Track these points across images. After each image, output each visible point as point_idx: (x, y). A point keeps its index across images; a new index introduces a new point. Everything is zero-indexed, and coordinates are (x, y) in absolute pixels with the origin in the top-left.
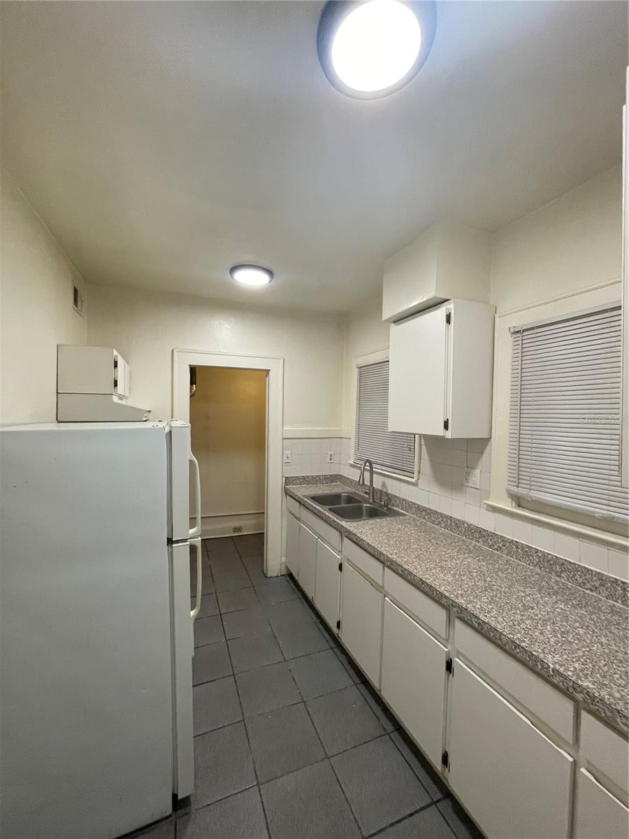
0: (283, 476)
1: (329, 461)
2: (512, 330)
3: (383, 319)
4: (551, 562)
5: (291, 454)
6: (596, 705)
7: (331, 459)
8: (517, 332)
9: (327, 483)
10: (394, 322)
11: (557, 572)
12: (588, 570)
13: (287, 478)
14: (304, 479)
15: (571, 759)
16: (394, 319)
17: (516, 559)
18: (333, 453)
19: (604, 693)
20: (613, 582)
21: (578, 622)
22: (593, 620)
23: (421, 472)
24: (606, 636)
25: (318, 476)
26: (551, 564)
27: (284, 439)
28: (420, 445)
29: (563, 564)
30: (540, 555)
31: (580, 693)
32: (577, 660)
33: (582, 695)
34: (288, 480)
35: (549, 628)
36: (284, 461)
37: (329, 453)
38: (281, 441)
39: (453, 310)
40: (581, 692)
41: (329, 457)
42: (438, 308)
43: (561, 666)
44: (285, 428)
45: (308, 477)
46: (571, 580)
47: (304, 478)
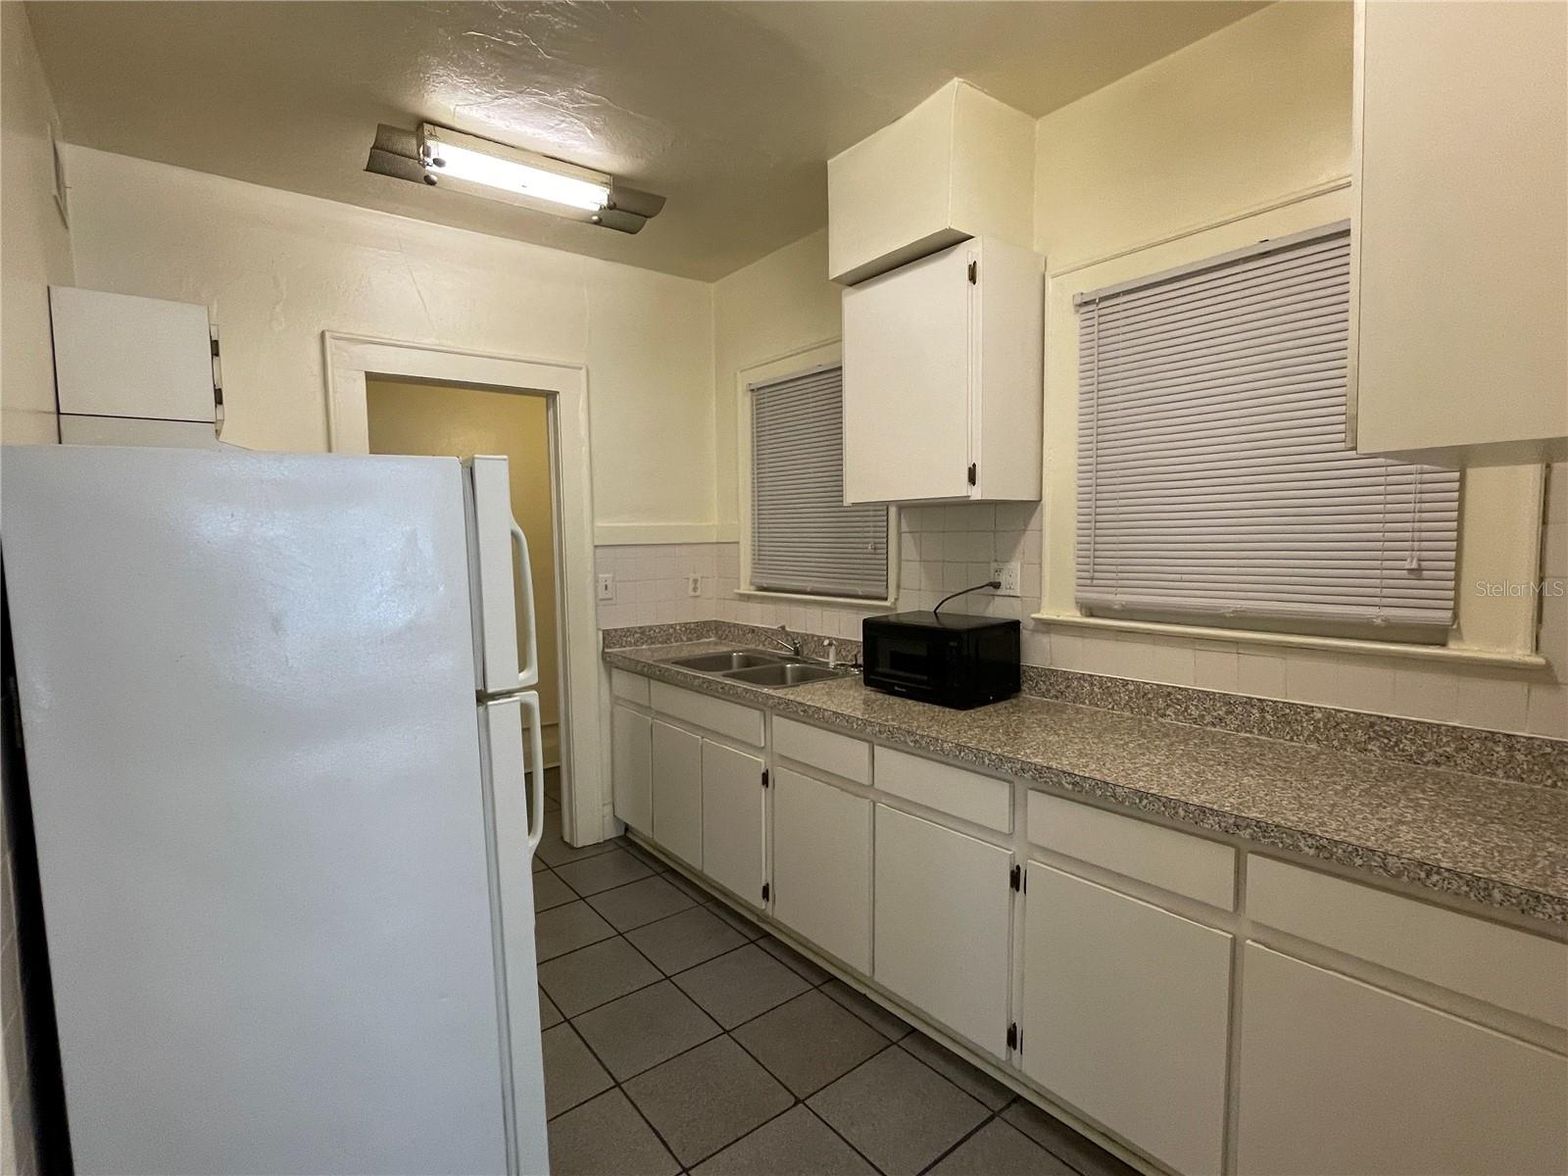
0: (598, 629)
1: (692, 594)
2: (1079, 300)
3: (831, 278)
4: (1150, 696)
5: (614, 578)
6: (1270, 837)
7: (695, 589)
8: (1086, 303)
9: (690, 640)
10: (851, 285)
11: (1159, 710)
12: (1207, 694)
13: (606, 633)
14: (643, 633)
15: (1230, 936)
16: (851, 279)
17: (1091, 704)
18: (698, 576)
19: (1277, 819)
20: (1246, 703)
21: (1210, 760)
22: (1228, 755)
23: (902, 586)
24: (1253, 768)
25: (671, 626)
26: (1149, 699)
27: (596, 547)
28: (899, 534)
29: (1169, 694)
30: (1132, 688)
31: (1245, 828)
32: (1229, 796)
33: (1249, 831)
34: (609, 637)
35: (1177, 771)
36: (600, 597)
37: (692, 576)
38: (591, 554)
39: (980, 256)
40: (1248, 826)
41: (691, 587)
42: (949, 253)
43: (1214, 804)
44: (599, 524)
45: (651, 628)
46: (1181, 717)
47: (642, 630)
